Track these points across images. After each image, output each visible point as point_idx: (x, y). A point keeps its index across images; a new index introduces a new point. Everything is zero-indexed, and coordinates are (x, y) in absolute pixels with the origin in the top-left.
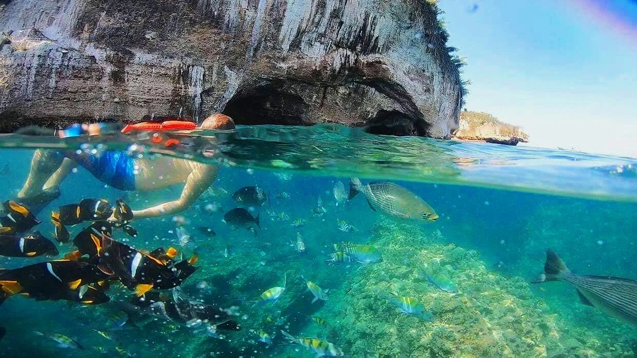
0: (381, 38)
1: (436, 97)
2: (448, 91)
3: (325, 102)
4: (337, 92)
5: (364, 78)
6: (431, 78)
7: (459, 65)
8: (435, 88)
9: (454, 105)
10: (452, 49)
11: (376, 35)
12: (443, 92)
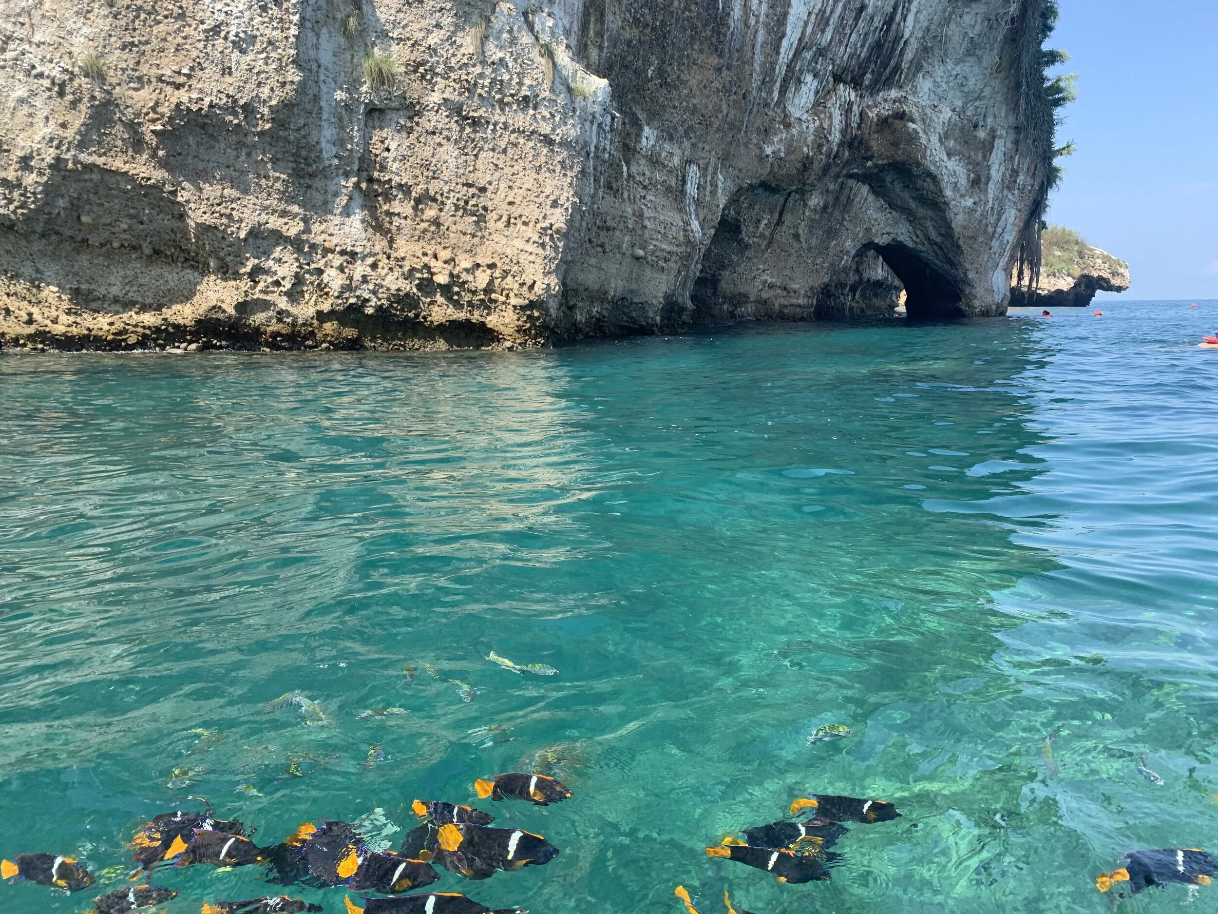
0: (912, 40)
1: (991, 196)
2: (1021, 179)
3: (777, 237)
4: (805, 205)
5: (869, 164)
6: (988, 147)
7: (1057, 103)
8: (993, 173)
9: (1024, 216)
10: (1053, 57)
11: (907, 35)
12: (1009, 183)
